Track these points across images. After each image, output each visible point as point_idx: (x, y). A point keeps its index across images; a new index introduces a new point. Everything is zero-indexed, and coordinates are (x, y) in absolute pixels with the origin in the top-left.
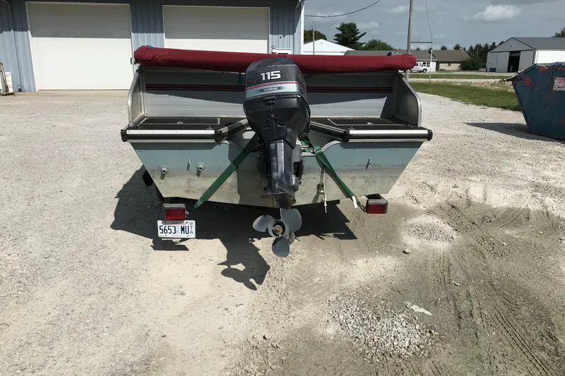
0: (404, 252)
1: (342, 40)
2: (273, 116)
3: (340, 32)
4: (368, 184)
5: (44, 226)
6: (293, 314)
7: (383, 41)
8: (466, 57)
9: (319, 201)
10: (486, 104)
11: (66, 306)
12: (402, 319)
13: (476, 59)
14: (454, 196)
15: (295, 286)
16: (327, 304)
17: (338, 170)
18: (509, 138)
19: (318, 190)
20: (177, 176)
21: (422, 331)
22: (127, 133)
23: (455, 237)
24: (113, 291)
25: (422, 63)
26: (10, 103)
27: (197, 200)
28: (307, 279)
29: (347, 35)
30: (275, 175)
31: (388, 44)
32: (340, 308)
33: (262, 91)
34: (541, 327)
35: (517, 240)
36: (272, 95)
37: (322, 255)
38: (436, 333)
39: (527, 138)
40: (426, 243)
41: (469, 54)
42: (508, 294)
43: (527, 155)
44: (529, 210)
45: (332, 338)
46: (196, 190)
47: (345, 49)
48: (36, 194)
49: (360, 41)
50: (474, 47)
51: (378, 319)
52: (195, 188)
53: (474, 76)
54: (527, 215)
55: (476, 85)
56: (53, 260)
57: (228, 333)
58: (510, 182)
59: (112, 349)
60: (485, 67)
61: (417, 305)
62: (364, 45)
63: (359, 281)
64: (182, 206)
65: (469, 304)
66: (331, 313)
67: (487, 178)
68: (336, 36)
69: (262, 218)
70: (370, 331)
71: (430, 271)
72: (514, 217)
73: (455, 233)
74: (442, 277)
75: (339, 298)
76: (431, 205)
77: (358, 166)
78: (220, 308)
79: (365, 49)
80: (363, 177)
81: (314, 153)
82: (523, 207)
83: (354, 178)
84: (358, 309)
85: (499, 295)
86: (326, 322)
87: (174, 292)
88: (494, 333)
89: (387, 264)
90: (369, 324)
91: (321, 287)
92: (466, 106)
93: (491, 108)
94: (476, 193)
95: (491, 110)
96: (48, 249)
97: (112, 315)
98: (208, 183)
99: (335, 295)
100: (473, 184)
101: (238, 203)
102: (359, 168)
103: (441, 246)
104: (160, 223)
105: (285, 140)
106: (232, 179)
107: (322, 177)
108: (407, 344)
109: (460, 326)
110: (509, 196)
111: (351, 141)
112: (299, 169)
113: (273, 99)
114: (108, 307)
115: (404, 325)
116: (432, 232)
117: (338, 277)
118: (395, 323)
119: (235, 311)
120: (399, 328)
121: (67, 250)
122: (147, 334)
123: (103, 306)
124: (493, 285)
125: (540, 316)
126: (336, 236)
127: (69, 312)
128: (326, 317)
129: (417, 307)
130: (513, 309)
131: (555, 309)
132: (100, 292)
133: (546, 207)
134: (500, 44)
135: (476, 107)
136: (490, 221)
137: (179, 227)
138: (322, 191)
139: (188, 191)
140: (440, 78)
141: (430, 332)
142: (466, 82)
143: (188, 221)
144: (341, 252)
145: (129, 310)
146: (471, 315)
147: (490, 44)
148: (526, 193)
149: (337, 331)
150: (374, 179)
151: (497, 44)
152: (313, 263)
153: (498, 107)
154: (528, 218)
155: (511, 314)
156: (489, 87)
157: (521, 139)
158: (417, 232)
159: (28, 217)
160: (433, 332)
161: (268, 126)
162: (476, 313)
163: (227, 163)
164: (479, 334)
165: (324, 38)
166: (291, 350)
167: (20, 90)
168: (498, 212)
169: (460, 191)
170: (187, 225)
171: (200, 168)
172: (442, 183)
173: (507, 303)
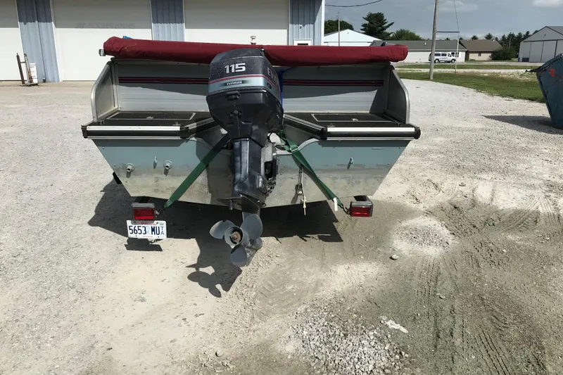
0: (391, 258)
1: (369, 31)
2: (236, 112)
3: (367, 22)
4: (350, 184)
5: (24, 222)
6: (254, 327)
7: (411, 31)
8: (498, 47)
9: (298, 202)
10: (512, 96)
11: (19, 310)
12: (372, 337)
13: (508, 48)
14: (459, 196)
15: (264, 294)
16: (294, 316)
17: (317, 170)
18: (530, 132)
19: (296, 191)
20: (143, 175)
21: (391, 352)
22: (88, 129)
23: (450, 242)
24: (72, 295)
25: (450, 53)
26: (30, 94)
27: (167, 200)
28: (281, 285)
29: (374, 25)
30: (238, 176)
31: (417, 34)
32: (307, 322)
33: (225, 84)
34: (529, 352)
35: (519, 247)
36: (235, 89)
37: (302, 259)
38: (407, 355)
39: (550, 132)
40: (417, 247)
41: (501, 44)
42: (498, 310)
43: (547, 151)
44: (538, 213)
45: (289, 357)
46: (164, 190)
47: (372, 39)
48: (26, 187)
49: (388, 31)
50: (506, 36)
51: (346, 335)
52: (164, 188)
53: (504, 66)
54: (536, 217)
55: (505, 76)
56: (20, 259)
57: (179, 348)
58: (523, 181)
59: (50, 362)
60: (517, 57)
61: (394, 320)
62: (391, 35)
63: (335, 291)
64: (151, 205)
65: (452, 320)
66: (295, 327)
67: (499, 176)
68: (363, 26)
69: (220, 224)
70: (333, 351)
71: (416, 279)
72: (521, 221)
73: (452, 237)
74: (427, 288)
75: (309, 310)
76: (432, 205)
77: (338, 165)
78: (178, 318)
79: (392, 39)
80: (345, 178)
81: (290, 151)
82: (533, 209)
83: (336, 178)
84: (326, 324)
85: (488, 311)
86: (287, 338)
87: (134, 298)
88: (474, 357)
89: (369, 271)
90: (333, 342)
91: (293, 296)
92: (490, 98)
93: (517, 100)
94: (483, 192)
95: (516, 101)
96: (19, 247)
97: (62, 323)
98: (177, 182)
99: (305, 306)
100: (481, 182)
101: (209, 203)
102: (340, 167)
103: (433, 252)
104: (129, 223)
105: (250, 138)
106: (202, 179)
107: (300, 177)
108: (371, 367)
109: (436, 347)
110: (519, 196)
111: (329, 139)
112: (272, 169)
113: (236, 94)
114: (60, 314)
115: (373, 344)
116: (425, 236)
117: (313, 285)
118: (363, 342)
119: (192, 321)
120: (366, 349)
121: (39, 248)
122: (92, 347)
123: (56, 312)
124: (482, 299)
125: (530, 337)
126: (320, 238)
127: (19, 318)
128: (289, 332)
129: (393, 323)
130: (500, 327)
131: (549, 330)
132: (58, 297)
133: (557, 209)
134: (534, 33)
135: (501, 98)
136: (493, 224)
137: (149, 227)
138: (300, 192)
139: (156, 191)
140: (468, 68)
141: (401, 353)
142: (494, 73)
143: (159, 221)
144: (323, 257)
145: (83, 316)
146: (452, 334)
147: (524, 33)
148: (539, 193)
149: (297, 350)
150: (358, 180)
151: (531, 33)
152: (290, 268)
153: (525, 98)
154: (536, 222)
155: (497, 335)
156: (518, 77)
157: (543, 134)
158: (410, 235)
159: (10, 211)
160: (403, 353)
161: (233, 123)
162: (457, 331)
163: (196, 162)
164: (456, 357)
165: (351, 28)
166: (242, 370)
167: (44, 81)
168: (504, 215)
169: (466, 190)
170: (158, 225)
171: (167, 167)
172: (449, 181)
173: (495, 320)
